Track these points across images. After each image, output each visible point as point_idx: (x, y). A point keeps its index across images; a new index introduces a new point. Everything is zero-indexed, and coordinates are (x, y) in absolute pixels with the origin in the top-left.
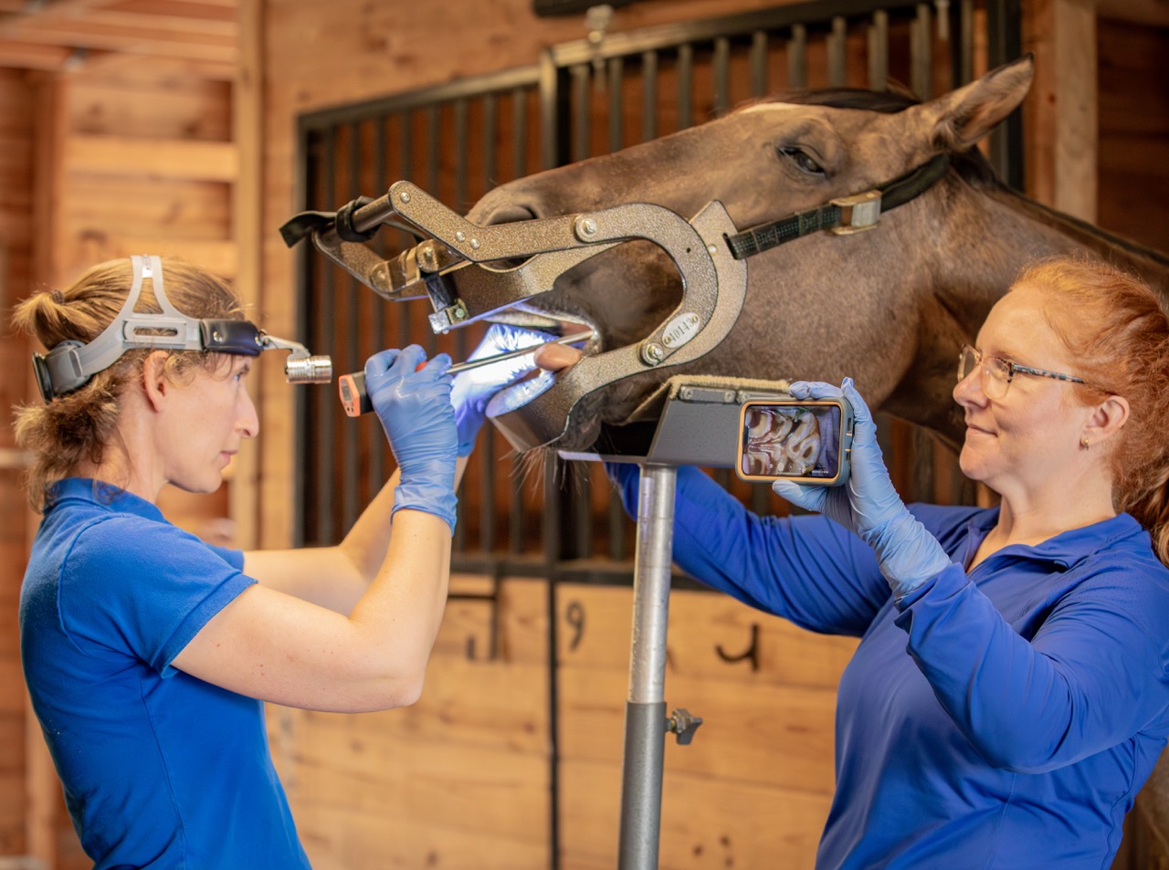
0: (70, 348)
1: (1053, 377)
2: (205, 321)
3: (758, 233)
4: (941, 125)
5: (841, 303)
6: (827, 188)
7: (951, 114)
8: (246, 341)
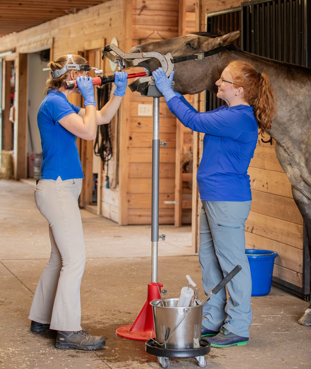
0: (57, 70)
1: (229, 82)
2: (80, 65)
3: (177, 59)
4: (221, 41)
5: (195, 72)
6: (194, 51)
7: (223, 39)
8: (88, 68)
